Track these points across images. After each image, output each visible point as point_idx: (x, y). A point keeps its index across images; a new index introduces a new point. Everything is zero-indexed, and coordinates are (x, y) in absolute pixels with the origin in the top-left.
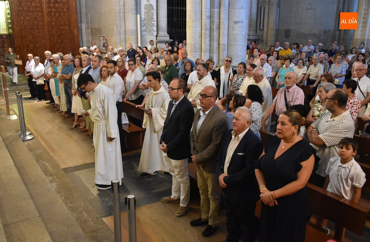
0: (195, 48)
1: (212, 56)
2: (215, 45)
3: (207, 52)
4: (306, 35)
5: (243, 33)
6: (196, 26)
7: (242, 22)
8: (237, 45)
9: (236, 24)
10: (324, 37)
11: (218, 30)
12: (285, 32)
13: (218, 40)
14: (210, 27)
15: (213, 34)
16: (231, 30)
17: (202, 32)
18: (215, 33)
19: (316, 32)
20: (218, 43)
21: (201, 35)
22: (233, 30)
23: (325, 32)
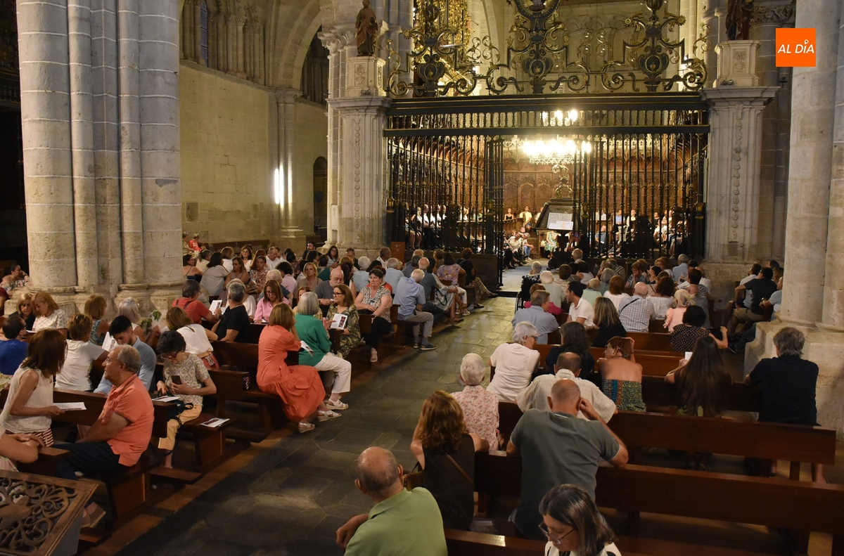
0: (58, 246)
1: (106, 265)
2: (112, 236)
3: (92, 254)
4: (225, 213)
5: (178, 207)
6: (58, 190)
7: (175, 182)
8: (167, 234)
9: (161, 186)
10: (255, 217)
11: (117, 199)
12: (188, 208)
13: (118, 225)
14: (96, 192)
15: (103, 211)
16: (151, 201)
17: (74, 207)
18: (111, 209)
19: (240, 207)
20: (119, 231)
21: (72, 212)
22: (154, 200)
23: (255, 207)
